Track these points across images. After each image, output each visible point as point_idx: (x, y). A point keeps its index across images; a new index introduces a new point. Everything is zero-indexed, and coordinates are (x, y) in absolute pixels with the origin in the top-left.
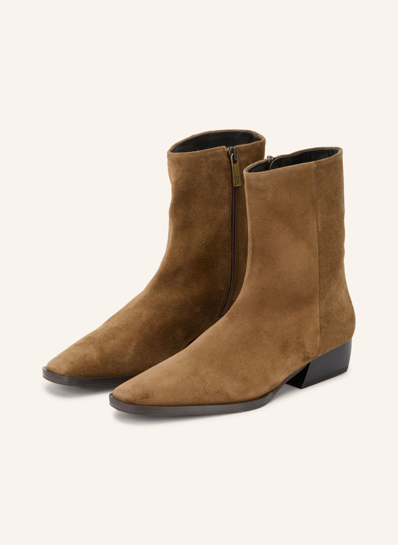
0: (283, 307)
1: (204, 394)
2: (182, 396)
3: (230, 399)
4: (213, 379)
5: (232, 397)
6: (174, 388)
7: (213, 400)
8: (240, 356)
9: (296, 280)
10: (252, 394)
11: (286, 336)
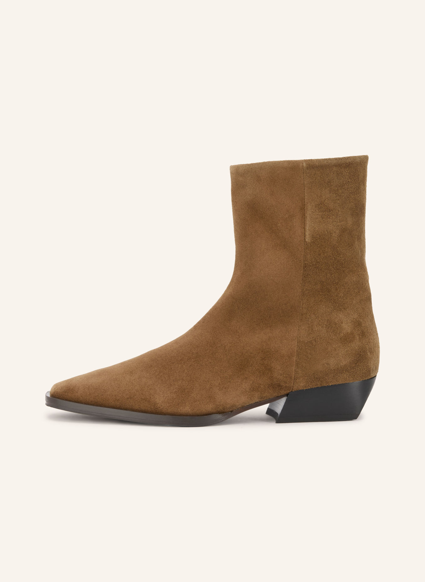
0: (254, 322)
1: (128, 398)
2: (103, 396)
3: (157, 409)
4: (143, 384)
5: (160, 407)
6: (97, 387)
7: (136, 407)
8: (184, 366)
9: (271, 293)
10: (186, 409)
11: (246, 354)
